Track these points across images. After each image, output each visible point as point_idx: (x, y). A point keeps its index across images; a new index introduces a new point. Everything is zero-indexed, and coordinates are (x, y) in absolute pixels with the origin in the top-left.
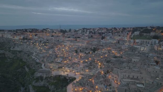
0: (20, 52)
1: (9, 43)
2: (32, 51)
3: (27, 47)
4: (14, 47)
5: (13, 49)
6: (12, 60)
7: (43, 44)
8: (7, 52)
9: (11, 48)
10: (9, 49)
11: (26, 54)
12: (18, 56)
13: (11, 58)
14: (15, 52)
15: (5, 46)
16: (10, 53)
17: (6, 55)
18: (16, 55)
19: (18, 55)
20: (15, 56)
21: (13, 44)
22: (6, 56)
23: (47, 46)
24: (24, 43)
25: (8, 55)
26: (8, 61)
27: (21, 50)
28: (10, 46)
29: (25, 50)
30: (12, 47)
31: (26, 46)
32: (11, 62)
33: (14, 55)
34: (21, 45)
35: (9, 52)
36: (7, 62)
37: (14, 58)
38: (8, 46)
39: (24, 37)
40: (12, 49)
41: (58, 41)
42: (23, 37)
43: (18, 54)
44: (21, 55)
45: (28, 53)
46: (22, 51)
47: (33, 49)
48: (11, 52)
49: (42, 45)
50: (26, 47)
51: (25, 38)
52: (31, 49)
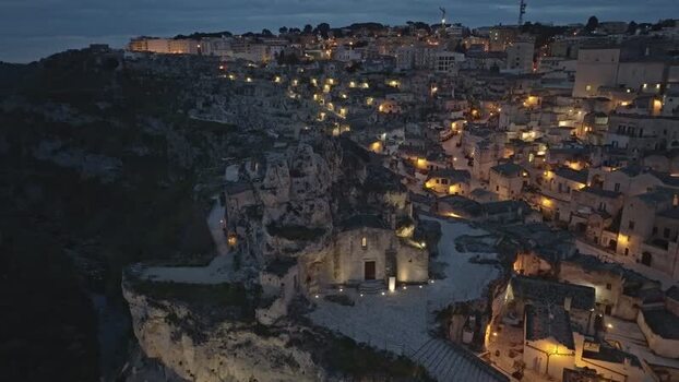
0: (220, 131)
4: (207, 104)
5: (201, 112)
7: (360, 82)
8: (171, 128)
9: (192, 105)
10: (186, 113)
13: (184, 165)
15: (178, 98)
16: (179, 139)
17: (168, 146)
18: (205, 151)
19: (211, 152)
20: (199, 159)
22: (169, 151)
24: (262, 77)
25: (175, 149)
26: (166, 184)
27: (232, 122)
28: (193, 99)
30: (200, 105)
33: (196, 151)
34: (240, 90)
36: (162, 188)
37: (193, 167)
39: (283, 53)
40: (193, 115)
41: (495, 69)
43: (211, 147)
45: (252, 139)
46: (234, 128)
47: (291, 115)
48: (184, 131)
51: (286, 53)
52: (281, 115)
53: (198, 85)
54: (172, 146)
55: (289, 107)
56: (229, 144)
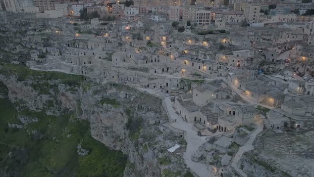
0: (74, 82)
1: (21, 33)
2: (145, 81)
3: (109, 59)
4: (42, 56)
5: (38, 62)
6: (36, 120)
7: (197, 40)
8: (13, 78)
9: (28, 57)
10: (23, 63)
11: (113, 102)
12: (64, 102)
13: (33, 109)
14: (51, 83)
15: (6, 49)
16: (25, 88)
17: (10, 92)
18: (55, 98)
19: (63, 99)
20: (50, 104)
21: (38, 39)
22: (11, 97)
23: (235, 53)
24: (90, 32)
25: (20, 97)
26: (18, 127)
27: (75, 73)
28: (25, 51)
29: (97, 72)
30: (35, 56)
31: (99, 52)
32: (34, 132)
33: (45, 97)
34: (73, 44)
35: (20, 79)
36: (16, 130)
37: (44, 110)
38: (19, 49)
39: (85, 10)
40: (32, 66)
42: (80, 8)
43: (63, 94)
44: (79, 101)
45: (122, 94)
46: (83, 78)
47: (146, 70)
48: (30, 82)
49: (191, 48)
50: (104, 55)
51: (89, 11)
52: (134, 69)
53: (27, 39)
54: (14, 92)
55: (140, 61)
56: (102, 102)
